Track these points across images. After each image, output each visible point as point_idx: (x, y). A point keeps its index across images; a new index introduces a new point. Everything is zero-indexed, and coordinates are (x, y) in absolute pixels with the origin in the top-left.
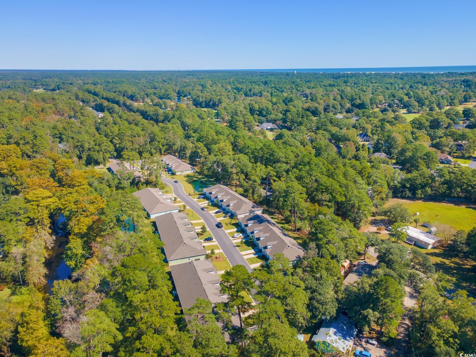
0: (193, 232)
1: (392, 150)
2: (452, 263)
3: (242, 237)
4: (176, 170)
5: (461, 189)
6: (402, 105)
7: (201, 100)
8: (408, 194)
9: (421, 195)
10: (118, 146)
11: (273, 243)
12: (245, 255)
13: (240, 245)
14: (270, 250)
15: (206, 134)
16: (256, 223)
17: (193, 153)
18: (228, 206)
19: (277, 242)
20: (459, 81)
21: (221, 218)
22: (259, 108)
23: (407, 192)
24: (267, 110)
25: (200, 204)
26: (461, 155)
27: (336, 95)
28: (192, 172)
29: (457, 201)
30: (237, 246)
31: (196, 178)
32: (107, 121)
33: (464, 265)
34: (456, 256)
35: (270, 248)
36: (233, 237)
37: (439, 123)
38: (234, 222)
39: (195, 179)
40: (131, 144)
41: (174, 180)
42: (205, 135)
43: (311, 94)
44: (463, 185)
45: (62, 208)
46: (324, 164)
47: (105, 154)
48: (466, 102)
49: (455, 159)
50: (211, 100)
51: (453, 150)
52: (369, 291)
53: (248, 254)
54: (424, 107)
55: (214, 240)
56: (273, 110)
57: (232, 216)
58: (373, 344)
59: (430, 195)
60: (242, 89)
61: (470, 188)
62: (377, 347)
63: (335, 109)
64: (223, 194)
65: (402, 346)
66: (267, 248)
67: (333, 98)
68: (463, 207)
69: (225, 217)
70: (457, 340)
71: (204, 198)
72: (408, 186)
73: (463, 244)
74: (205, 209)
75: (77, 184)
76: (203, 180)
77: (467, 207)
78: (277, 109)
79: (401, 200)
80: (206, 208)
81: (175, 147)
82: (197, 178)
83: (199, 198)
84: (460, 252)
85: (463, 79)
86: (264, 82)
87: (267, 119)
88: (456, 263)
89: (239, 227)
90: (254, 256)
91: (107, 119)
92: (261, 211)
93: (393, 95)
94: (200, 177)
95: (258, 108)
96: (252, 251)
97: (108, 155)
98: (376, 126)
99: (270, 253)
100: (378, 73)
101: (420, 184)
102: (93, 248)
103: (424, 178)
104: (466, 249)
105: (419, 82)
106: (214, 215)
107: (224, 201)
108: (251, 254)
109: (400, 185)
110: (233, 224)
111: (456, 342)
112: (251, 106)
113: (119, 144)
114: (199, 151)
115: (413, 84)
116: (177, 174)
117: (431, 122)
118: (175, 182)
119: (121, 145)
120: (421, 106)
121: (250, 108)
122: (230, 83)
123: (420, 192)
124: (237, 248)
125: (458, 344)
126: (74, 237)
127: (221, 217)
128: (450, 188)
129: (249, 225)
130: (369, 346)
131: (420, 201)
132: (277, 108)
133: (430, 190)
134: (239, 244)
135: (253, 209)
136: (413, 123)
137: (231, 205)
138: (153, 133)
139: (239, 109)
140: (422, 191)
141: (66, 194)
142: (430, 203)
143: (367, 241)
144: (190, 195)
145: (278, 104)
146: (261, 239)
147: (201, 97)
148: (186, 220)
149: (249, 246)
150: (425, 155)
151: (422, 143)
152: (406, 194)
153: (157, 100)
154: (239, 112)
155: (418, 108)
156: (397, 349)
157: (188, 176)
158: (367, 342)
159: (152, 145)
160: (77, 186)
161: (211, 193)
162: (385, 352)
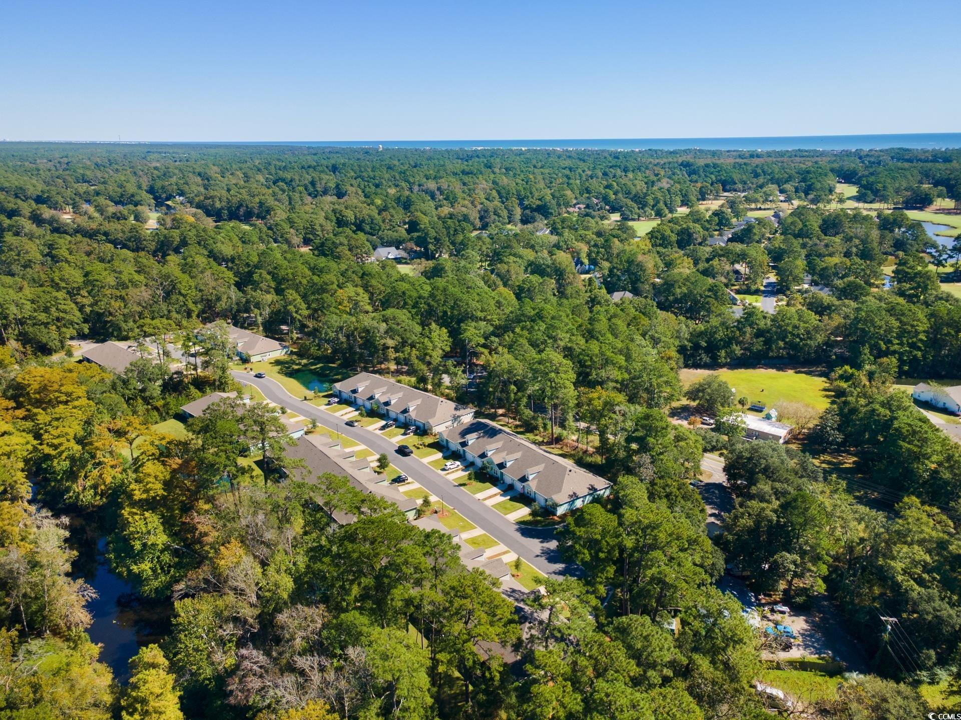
0: (367, 470)
1: (639, 285)
2: (823, 462)
3: (461, 467)
4: (250, 353)
5: (786, 343)
6: (607, 207)
7: (218, 205)
8: (706, 358)
9: (725, 358)
10: (88, 310)
11: (536, 469)
12: (485, 499)
13: (467, 482)
14: (535, 482)
15: (292, 274)
16: (483, 437)
17: (276, 314)
18: (405, 411)
19: (543, 465)
20: (676, 165)
21: (397, 438)
22: (356, 218)
23: (703, 355)
24: (372, 223)
25: (338, 414)
26: (744, 287)
27: (488, 191)
28: (284, 353)
29: (780, 364)
30: (461, 485)
31: (297, 364)
32: (27, 257)
33: (842, 464)
34: (824, 452)
35: (534, 479)
36: (444, 470)
37: (690, 235)
38: (429, 440)
39: (296, 367)
40: (122, 305)
41: (253, 373)
42: (291, 276)
43: (439, 189)
44: (786, 337)
45: (53, 453)
46: (568, 316)
47: (64, 330)
48: (704, 200)
49: (742, 296)
50: (241, 205)
51: (730, 280)
52: (778, 521)
53: (490, 497)
54: (647, 209)
55: (410, 480)
56: (384, 221)
57: (422, 431)
58: (783, 612)
59: (738, 358)
60: (291, 181)
61: (798, 340)
62: (791, 616)
63: (499, 216)
64: (384, 389)
65: (823, 606)
66: (527, 480)
67: (484, 196)
68: (791, 372)
69: (405, 434)
70: (935, 575)
71: (339, 403)
72: (704, 344)
73: (834, 429)
74: (356, 424)
75: (64, 398)
76: (313, 367)
77: (796, 373)
78: (390, 220)
79: (695, 371)
80: (356, 421)
81: (222, 305)
82: (299, 364)
83: (329, 404)
84: (831, 444)
85: (680, 161)
86: (330, 168)
87: (381, 238)
88: (829, 463)
89: (445, 450)
90: (503, 499)
91: (27, 253)
92: (472, 414)
93: (586, 189)
94: (304, 361)
95: (353, 218)
96: (495, 490)
97: (70, 332)
98: (596, 245)
99: (538, 487)
100: (536, 150)
101: (721, 340)
102: (199, 526)
103: (727, 329)
104: (840, 438)
105: (616, 166)
106: (379, 432)
107: (393, 402)
108: (495, 495)
109: (690, 344)
110: (431, 446)
111: (934, 579)
112: (338, 215)
113: (91, 305)
114: (291, 308)
115: (607, 170)
116: (253, 359)
117: (678, 234)
118: (256, 376)
119: (96, 308)
120: (642, 208)
121: (337, 219)
122: (259, 170)
123: (723, 353)
124: (462, 488)
125: (938, 582)
126: (134, 510)
127: (396, 435)
128: (768, 342)
129: (470, 443)
130: (777, 617)
131: (725, 369)
132: (389, 217)
133: (738, 348)
134: (465, 481)
135: (458, 413)
136: (652, 237)
137: (411, 409)
138: (169, 277)
139: (317, 222)
140: (726, 352)
141: (50, 422)
142: (740, 370)
143: (703, 442)
144: (305, 399)
145: (391, 210)
146: (508, 464)
147: (217, 200)
148: (338, 448)
149: (484, 482)
150: (709, 290)
151: (682, 270)
152: (701, 359)
153: (112, 209)
154: (317, 227)
155: (637, 211)
156: (820, 613)
157: (278, 362)
158: (773, 611)
159: (170, 303)
160: (61, 402)
161: (354, 391)
162: (807, 621)
